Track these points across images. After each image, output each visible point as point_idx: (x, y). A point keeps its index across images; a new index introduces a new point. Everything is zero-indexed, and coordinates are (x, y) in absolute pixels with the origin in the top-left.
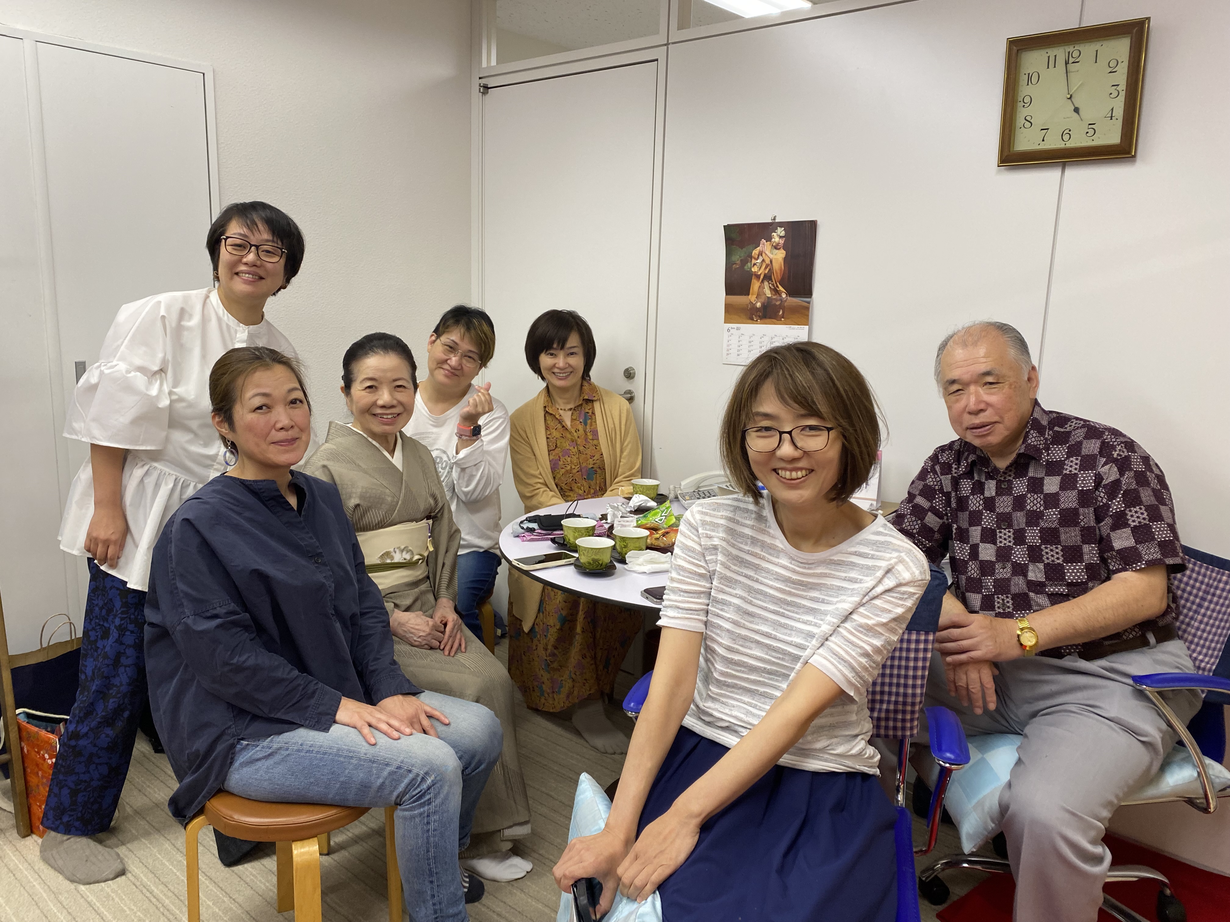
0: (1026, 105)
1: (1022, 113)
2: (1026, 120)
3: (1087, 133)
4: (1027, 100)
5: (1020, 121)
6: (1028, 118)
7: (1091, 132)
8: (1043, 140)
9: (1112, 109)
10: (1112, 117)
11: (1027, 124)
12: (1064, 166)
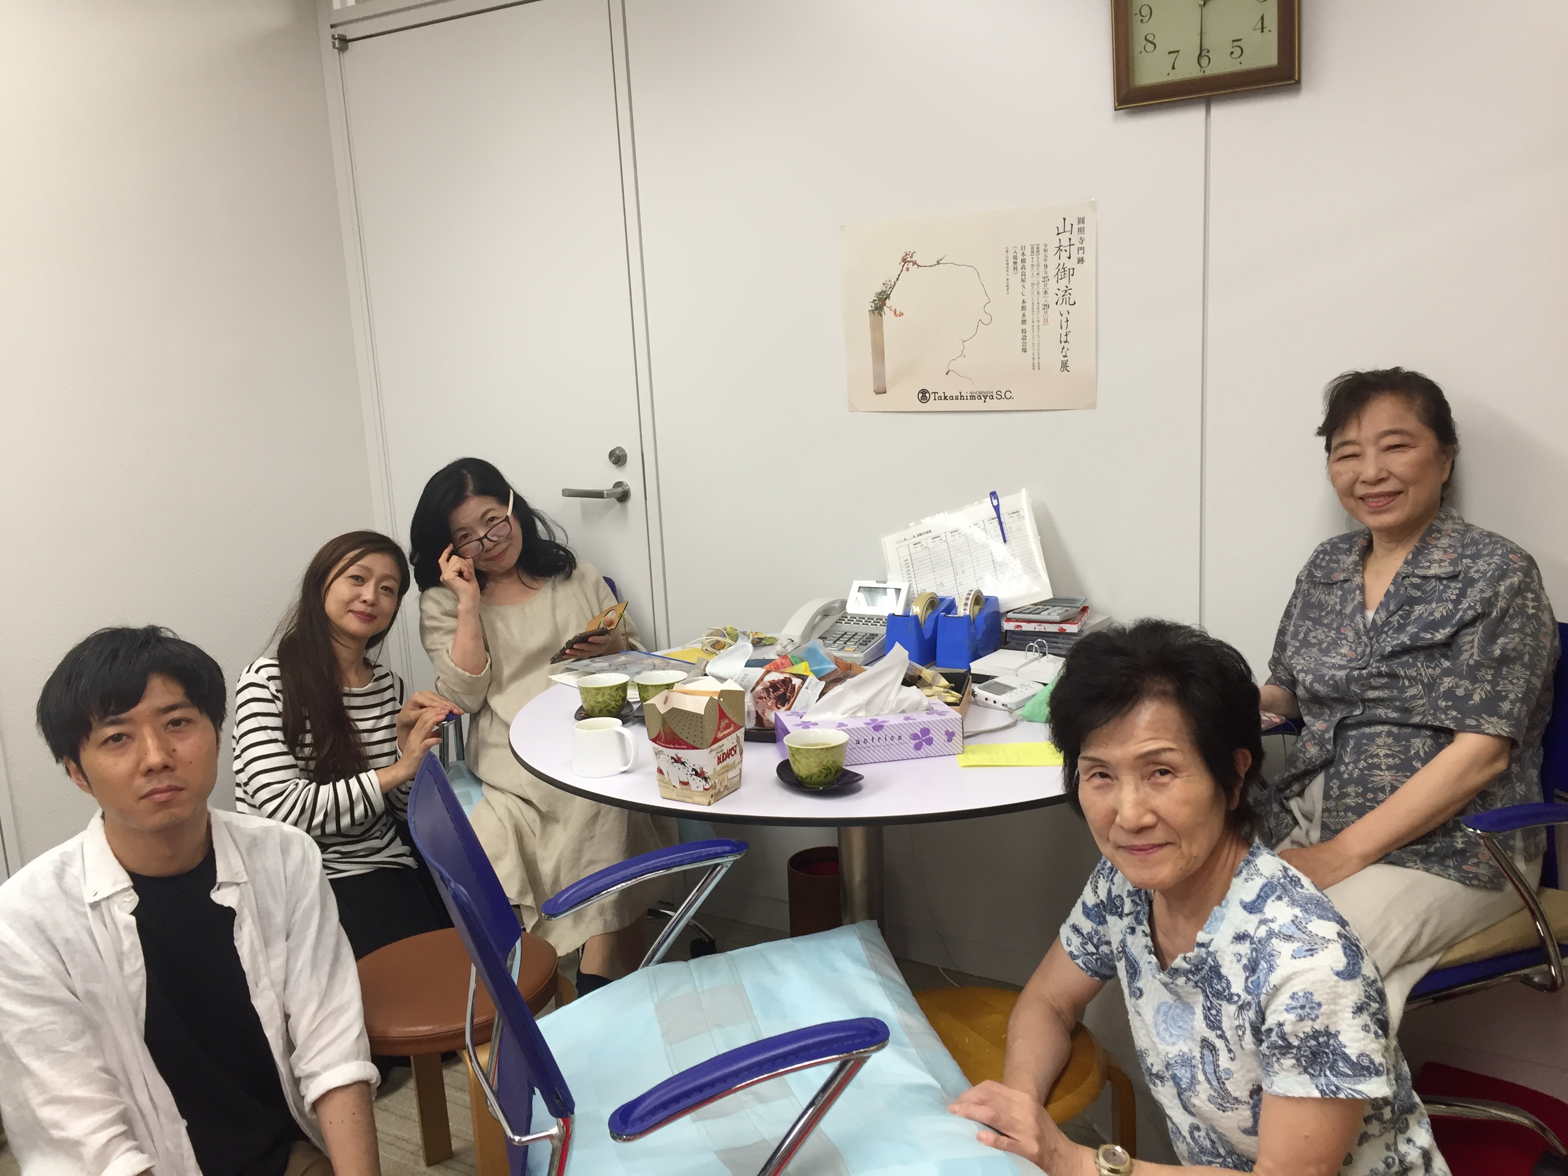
0: (1145, 19)
1: (1140, 30)
2: (1146, 39)
3: (1232, 53)
4: (1145, 11)
5: (1139, 43)
6: (1150, 38)
7: (1237, 52)
8: (1173, 68)
9: (1262, 18)
10: (1263, 28)
11: (1150, 47)
12: (1208, 103)
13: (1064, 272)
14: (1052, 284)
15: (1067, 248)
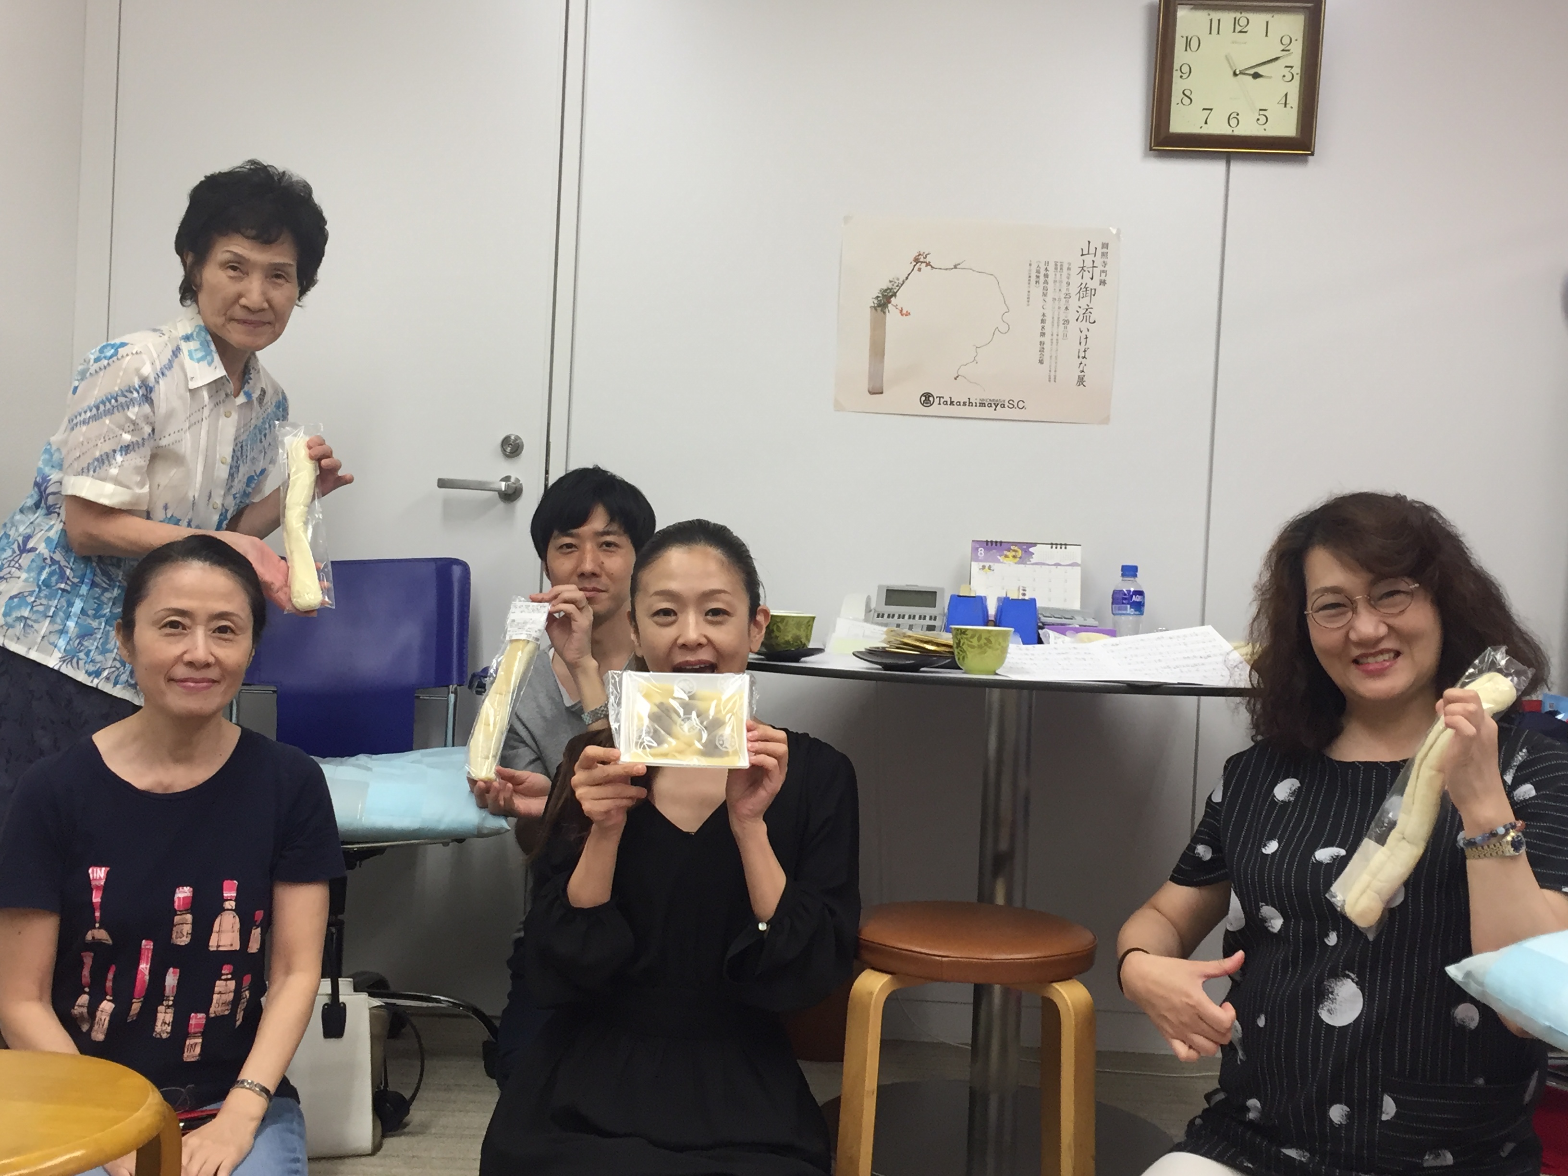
0: (1185, 76)
1: (1178, 85)
2: (1184, 93)
3: (1258, 119)
4: (1185, 69)
5: (1176, 95)
6: (1187, 93)
7: (1263, 119)
8: (1206, 123)
9: (1286, 95)
10: (1285, 104)
11: (1186, 101)
12: (1228, 158)
13: (1086, 291)
14: (1074, 302)
15: (1091, 270)
